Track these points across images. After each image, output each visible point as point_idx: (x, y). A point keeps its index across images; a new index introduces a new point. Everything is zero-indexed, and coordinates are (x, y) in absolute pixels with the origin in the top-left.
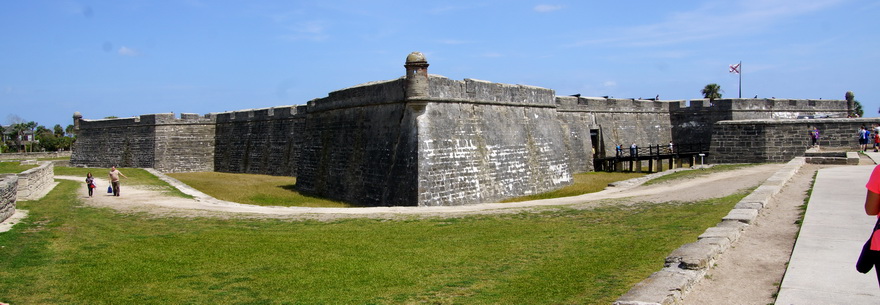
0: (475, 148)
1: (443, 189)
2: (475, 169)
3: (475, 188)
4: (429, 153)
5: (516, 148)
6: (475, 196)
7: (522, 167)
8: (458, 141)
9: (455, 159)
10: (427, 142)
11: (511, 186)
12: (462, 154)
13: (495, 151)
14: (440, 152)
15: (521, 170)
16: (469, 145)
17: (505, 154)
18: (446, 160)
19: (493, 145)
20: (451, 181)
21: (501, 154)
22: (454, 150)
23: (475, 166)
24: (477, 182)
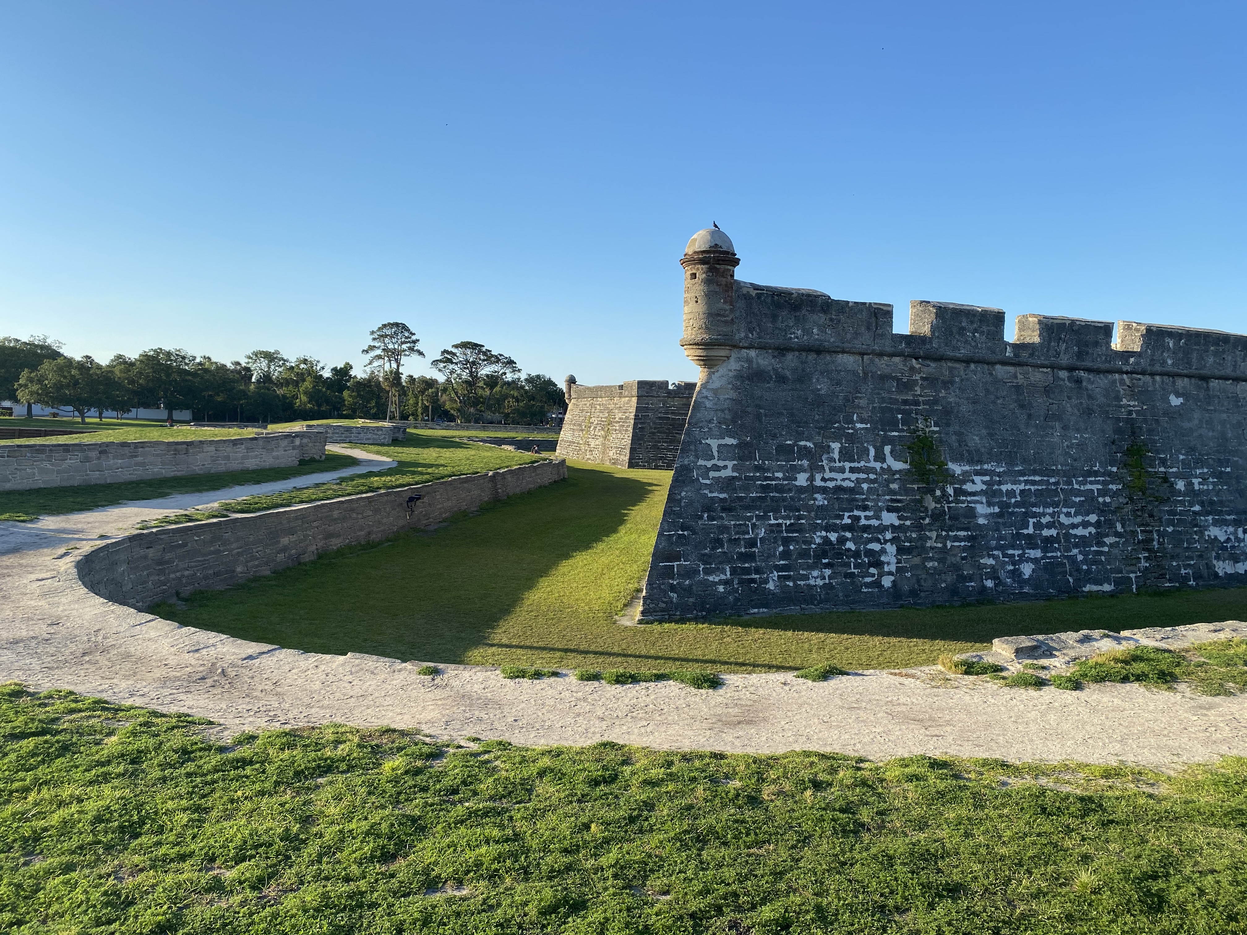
0: (898, 466)
1: (751, 557)
2: (890, 518)
3: (879, 564)
4: (716, 468)
5: (1069, 476)
6: (877, 584)
7: (1085, 524)
8: (836, 446)
9: (812, 489)
10: (714, 443)
11: (1027, 570)
12: (847, 479)
13: (977, 479)
14: (758, 468)
15: (1080, 531)
16: (879, 457)
17: (1018, 488)
18: (779, 489)
19: (980, 462)
20: (786, 541)
21: (1004, 488)
22: (815, 468)
23: (890, 510)
24: (891, 549)
